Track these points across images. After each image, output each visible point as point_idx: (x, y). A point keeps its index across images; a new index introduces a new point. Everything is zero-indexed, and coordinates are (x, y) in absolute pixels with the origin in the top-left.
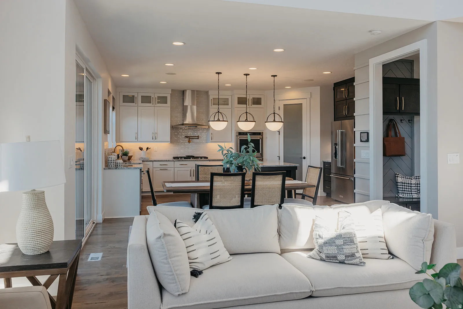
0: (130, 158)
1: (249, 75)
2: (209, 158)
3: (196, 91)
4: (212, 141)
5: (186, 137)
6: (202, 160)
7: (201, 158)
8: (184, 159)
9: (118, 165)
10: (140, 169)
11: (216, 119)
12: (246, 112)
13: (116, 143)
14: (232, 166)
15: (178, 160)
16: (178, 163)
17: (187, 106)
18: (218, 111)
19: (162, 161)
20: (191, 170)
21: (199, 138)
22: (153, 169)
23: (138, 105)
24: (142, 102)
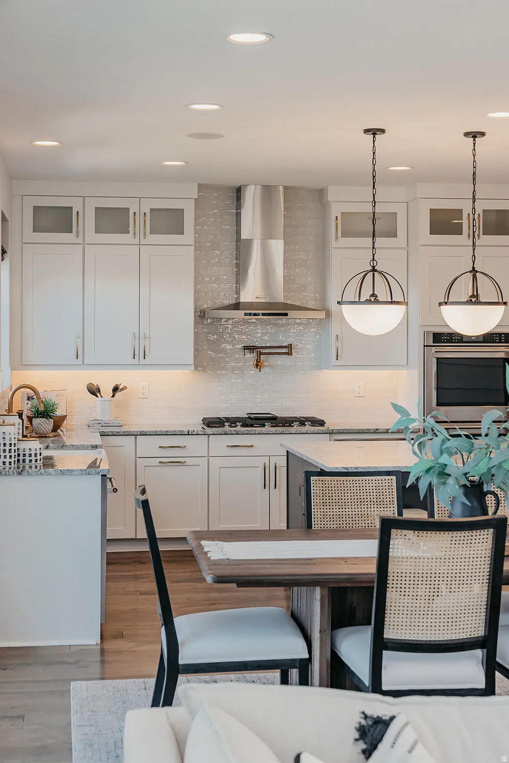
0: (58, 425)
1: (483, 134)
2: (330, 424)
3: (281, 188)
4: (339, 362)
5: (249, 348)
6: (303, 429)
7: (302, 422)
8: (243, 426)
9: (24, 461)
10: (102, 475)
11: (365, 296)
12: (474, 268)
13: (12, 370)
14: (444, 483)
15: (220, 430)
16: (220, 443)
17: (249, 242)
18: (374, 267)
19: (166, 434)
20: (265, 464)
21: (291, 351)
22: (136, 460)
23: (84, 240)
24: (98, 231)
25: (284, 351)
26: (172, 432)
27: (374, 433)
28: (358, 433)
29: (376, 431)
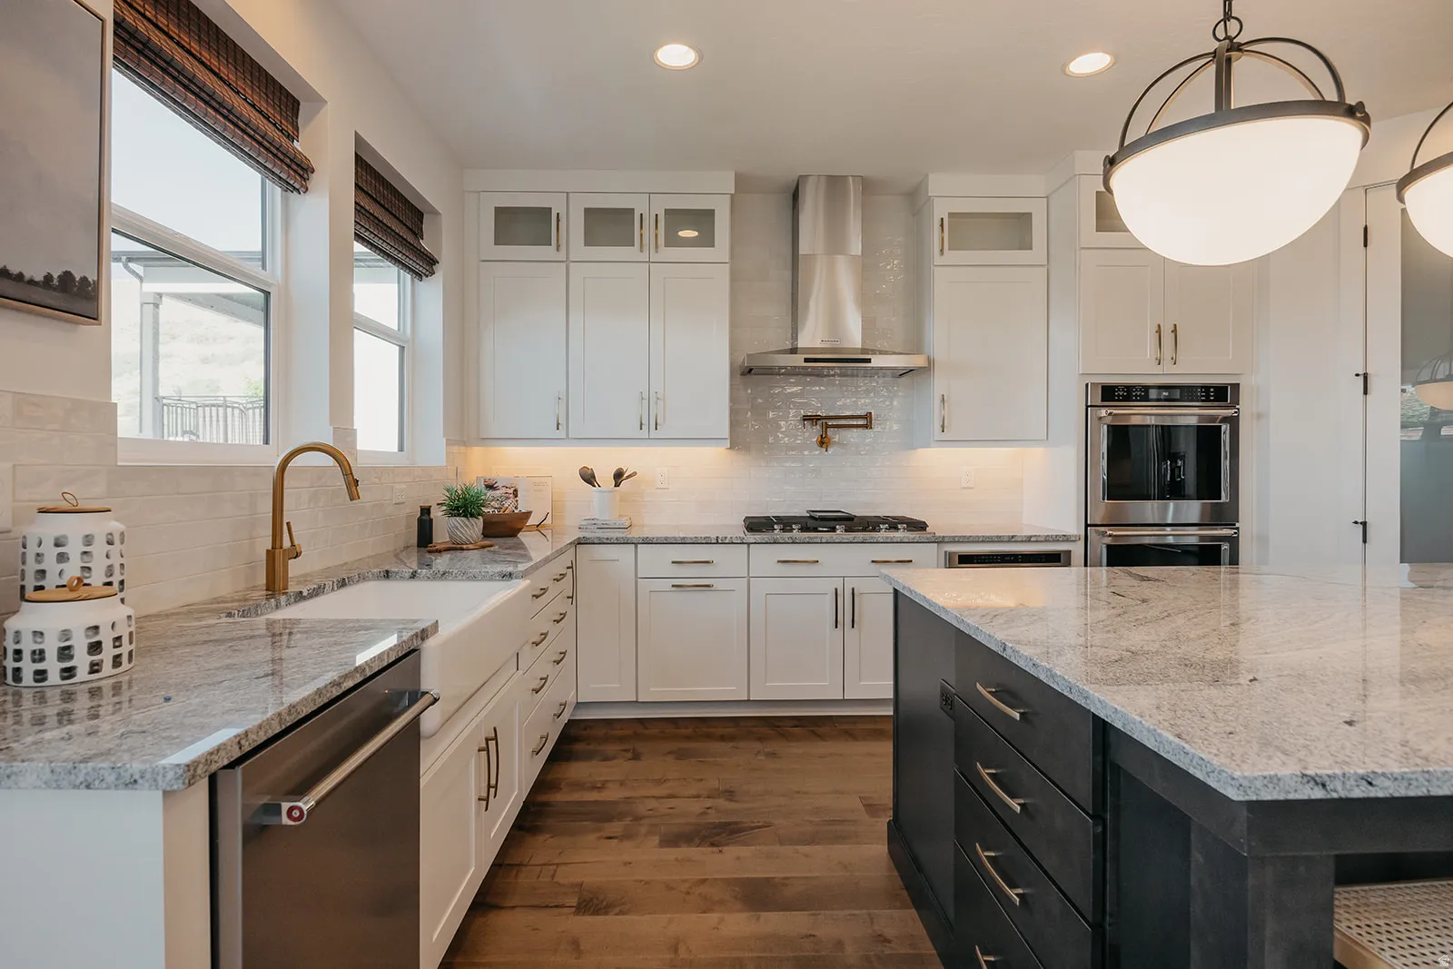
2: (935, 530)
4: (944, 436)
6: (897, 536)
15: (766, 536)
16: (766, 556)
17: (811, 259)
19: (683, 542)
20: (836, 590)
21: (871, 422)
22: (636, 582)
23: (567, 258)
24: (589, 241)
25: (861, 422)
26: (691, 538)
27: (1009, 541)
28: (983, 541)
29: (1011, 539)
